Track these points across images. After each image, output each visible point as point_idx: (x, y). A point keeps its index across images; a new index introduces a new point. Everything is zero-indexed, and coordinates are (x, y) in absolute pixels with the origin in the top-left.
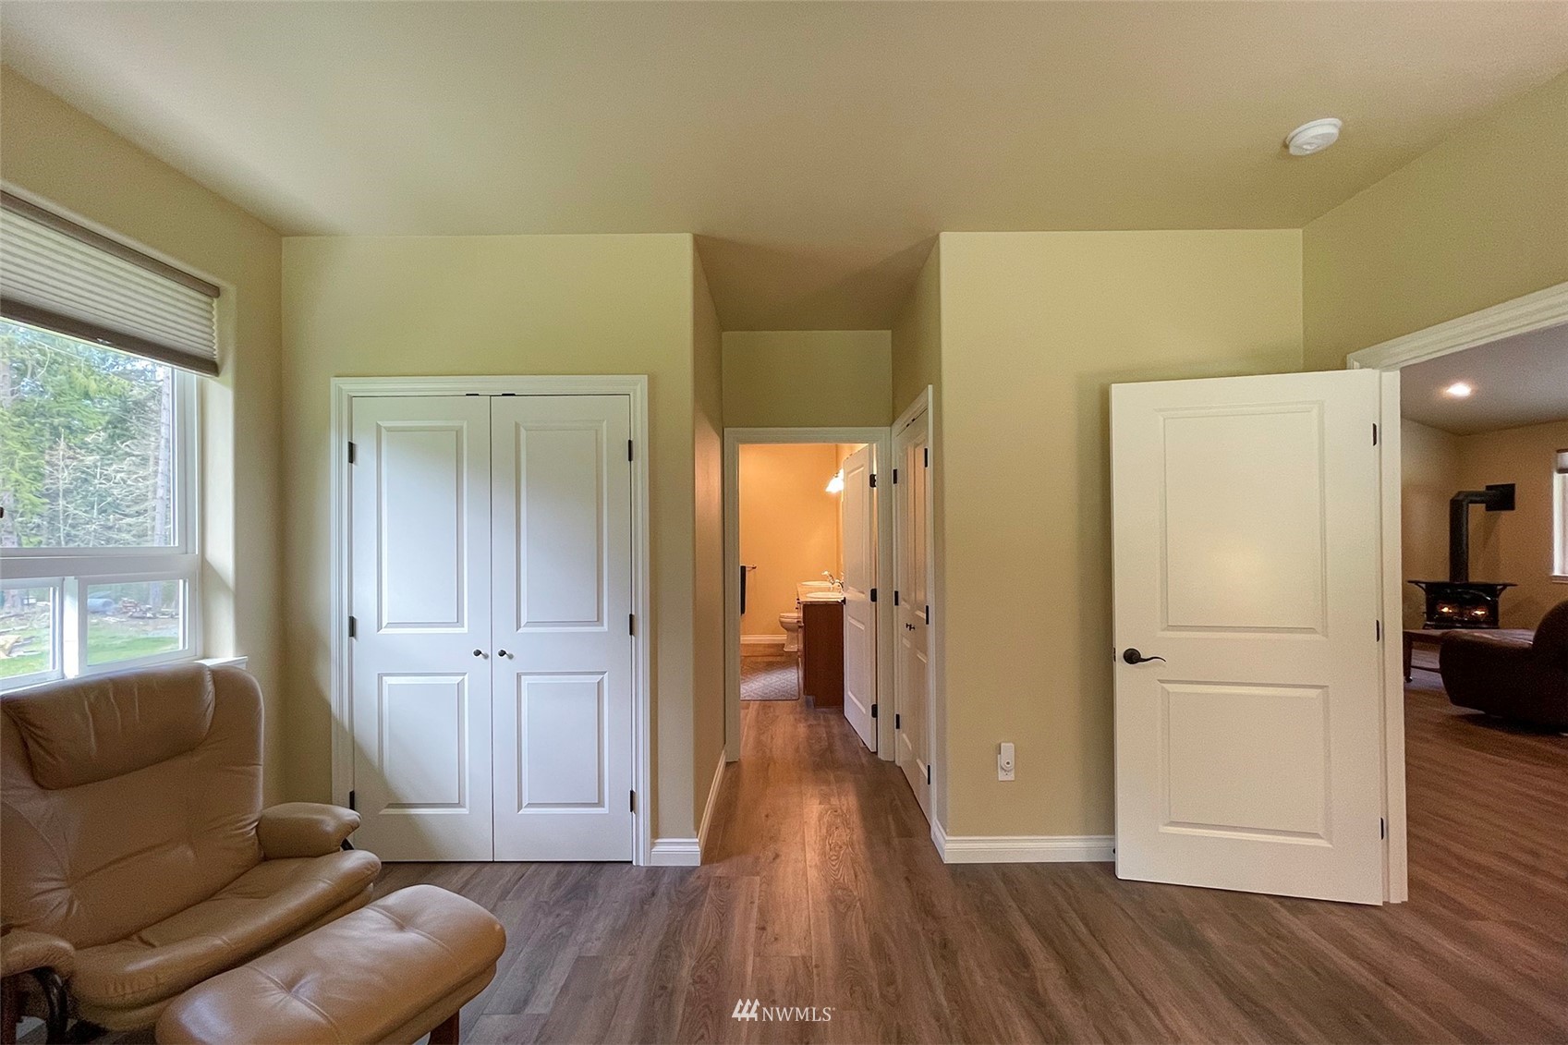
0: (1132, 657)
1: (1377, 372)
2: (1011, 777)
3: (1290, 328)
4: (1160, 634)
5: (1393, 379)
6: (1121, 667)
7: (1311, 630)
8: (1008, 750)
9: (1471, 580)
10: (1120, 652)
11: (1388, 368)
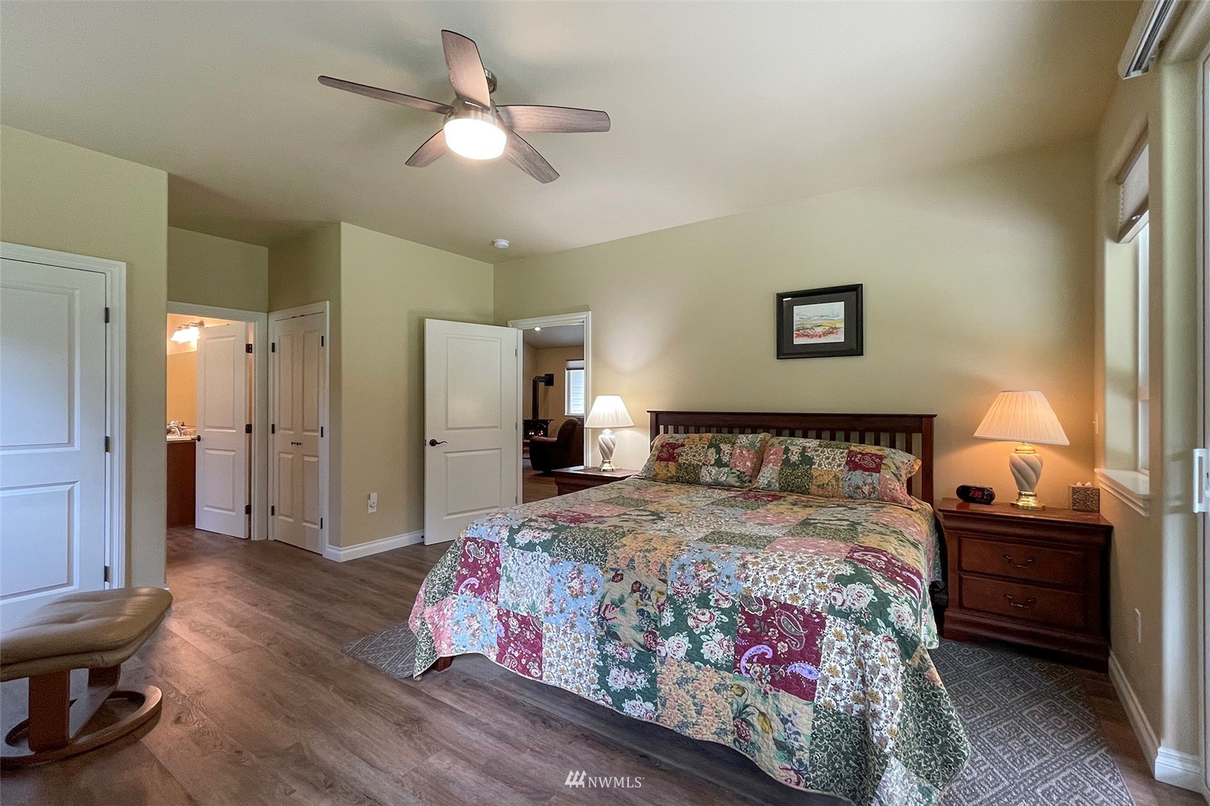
0: (433, 443)
1: (516, 330)
2: (375, 510)
3: (489, 306)
4: (445, 432)
5: (521, 332)
6: (428, 447)
7: (496, 427)
8: (374, 496)
9: (540, 418)
10: (428, 442)
11: (520, 329)
